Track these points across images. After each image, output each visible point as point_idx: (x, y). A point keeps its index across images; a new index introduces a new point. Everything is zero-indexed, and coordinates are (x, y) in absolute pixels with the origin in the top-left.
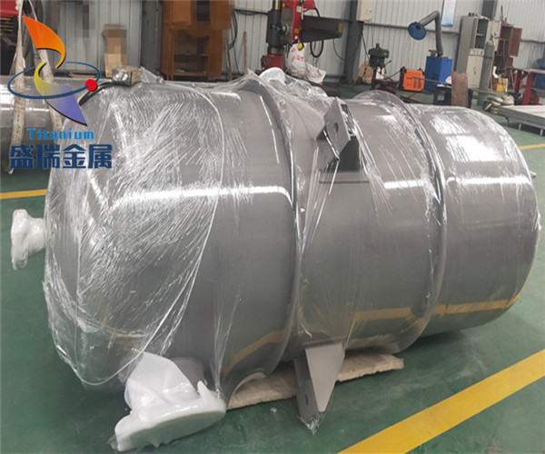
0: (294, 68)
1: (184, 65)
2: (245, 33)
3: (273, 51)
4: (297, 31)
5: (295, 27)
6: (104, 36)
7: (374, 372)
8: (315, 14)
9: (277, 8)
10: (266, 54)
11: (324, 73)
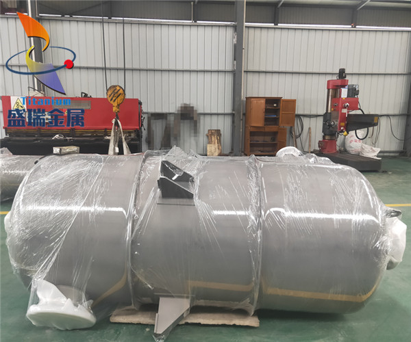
0: (351, 147)
1: (262, 149)
2: (310, 128)
3: (327, 137)
4: (343, 124)
5: (341, 122)
6: (207, 136)
7: (232, 324)
8: (361, 113)
9: (329, 111)
10: (321, 139)
11: (378, 150)
